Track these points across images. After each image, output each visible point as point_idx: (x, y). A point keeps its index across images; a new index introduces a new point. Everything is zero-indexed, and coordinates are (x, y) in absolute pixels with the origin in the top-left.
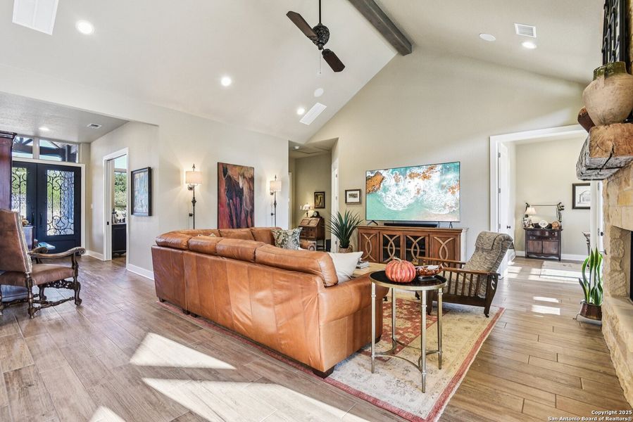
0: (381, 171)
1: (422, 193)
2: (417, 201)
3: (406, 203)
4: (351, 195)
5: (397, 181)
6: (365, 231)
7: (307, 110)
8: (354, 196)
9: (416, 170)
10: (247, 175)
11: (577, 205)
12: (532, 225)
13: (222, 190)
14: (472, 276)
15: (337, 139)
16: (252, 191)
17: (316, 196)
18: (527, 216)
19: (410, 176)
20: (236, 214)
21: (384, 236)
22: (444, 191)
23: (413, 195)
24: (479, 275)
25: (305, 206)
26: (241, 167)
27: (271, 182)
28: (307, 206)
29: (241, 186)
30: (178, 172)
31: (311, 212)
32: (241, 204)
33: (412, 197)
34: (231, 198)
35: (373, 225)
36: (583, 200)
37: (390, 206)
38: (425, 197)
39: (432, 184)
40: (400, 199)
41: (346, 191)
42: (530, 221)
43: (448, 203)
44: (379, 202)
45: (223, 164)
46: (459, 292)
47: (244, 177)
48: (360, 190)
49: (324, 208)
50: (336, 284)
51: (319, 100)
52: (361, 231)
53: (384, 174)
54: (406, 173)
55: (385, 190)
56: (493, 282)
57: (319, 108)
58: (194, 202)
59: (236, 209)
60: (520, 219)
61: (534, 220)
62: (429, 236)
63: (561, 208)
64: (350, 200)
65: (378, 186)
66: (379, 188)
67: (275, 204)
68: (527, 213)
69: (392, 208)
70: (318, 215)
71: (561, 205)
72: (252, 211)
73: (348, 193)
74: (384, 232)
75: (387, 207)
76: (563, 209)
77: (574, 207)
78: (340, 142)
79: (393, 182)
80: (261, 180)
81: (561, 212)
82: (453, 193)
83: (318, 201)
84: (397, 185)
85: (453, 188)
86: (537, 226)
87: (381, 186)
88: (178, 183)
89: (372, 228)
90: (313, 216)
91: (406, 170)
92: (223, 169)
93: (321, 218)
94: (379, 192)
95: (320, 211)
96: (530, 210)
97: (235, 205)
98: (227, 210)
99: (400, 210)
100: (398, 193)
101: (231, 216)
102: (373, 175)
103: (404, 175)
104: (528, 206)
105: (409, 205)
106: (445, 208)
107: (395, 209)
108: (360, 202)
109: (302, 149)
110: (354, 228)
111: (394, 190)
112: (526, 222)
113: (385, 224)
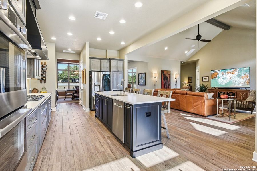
0: (217, 71)
1: (232, 79)
2: (230, 82)
3: (226, 82)
4: (204, 79)
5: (223, 74)
6: (211, 91)
7: (188, 52)
8: (206, 79)
9: (229, 71)
10: (169, 73)
13: (162, 78)
14: (246, 102)
15: (199, 59)
16: (170, 78)
17: (189, 78)
19: (227, 73)
20: (166, 85)
21: (218, 92)
22: (240, 78)
23: (228, 79)
24: (249, 102)
25: (184, 82)
26: (167, 71)
27: (176, 75)
28: (185, 82)
29: (167, 76)
30: (152, 73)
31: (187, 84)
32: (167, 82)
33: (228, 80)
34: (164, 80)
35: (213, 88)
37: (220, 83)
38: (233, 80)
39: (236, 75)
40: (224, 81)
41: (202, 77)
43: (241, 82)
44: (216, 82)
45: (162, 70)
46: (242, 107)
47: (168, 74)
48: (208, 77)
49: (192, 82)
50: (208, 99)
51: (193, 48)
52: (210, 90)
53: (218, 72)
54: (226, 72)
55: (219, 78)
56: (254, 104)
57: (193, 50)
58: (156, 81)
59: (166, 83)
62: (236, 92)
64: (204, 80)
65: (216, 76)
66: (216, 77)
67: (177, 82)
69: (221, 84)
70: (190, 85)
72: (170, 84)
73: (203, 78)
74: (218, 91)
75: (219, 83)
78: (200, 61)
79: (221, 75)
80: (172, 74)
82: (243, 79)
83: (189, 80)
84: (223, 76)
85: (243, 77)
87: (217, 76)
88: (152, 76)
89: (213, 89)
90: (188, 86)
91: (226, 70)
92: (163, 72)
93: (191, 86)
94: (216, 78)
95: (191, 84)
97: (165, 82)
98: (163, 83)
99: (224, 84)
100: (223, 79)
101: (164, 85)
102: (214, 72)
103: (225, 72)
105: (227, 83)
106: (240, 84)
107: (222, 84)
108: (208, 81)
109: (184, 63)
110: (206, 90)
111: (222, 78)
113: (219, 88)
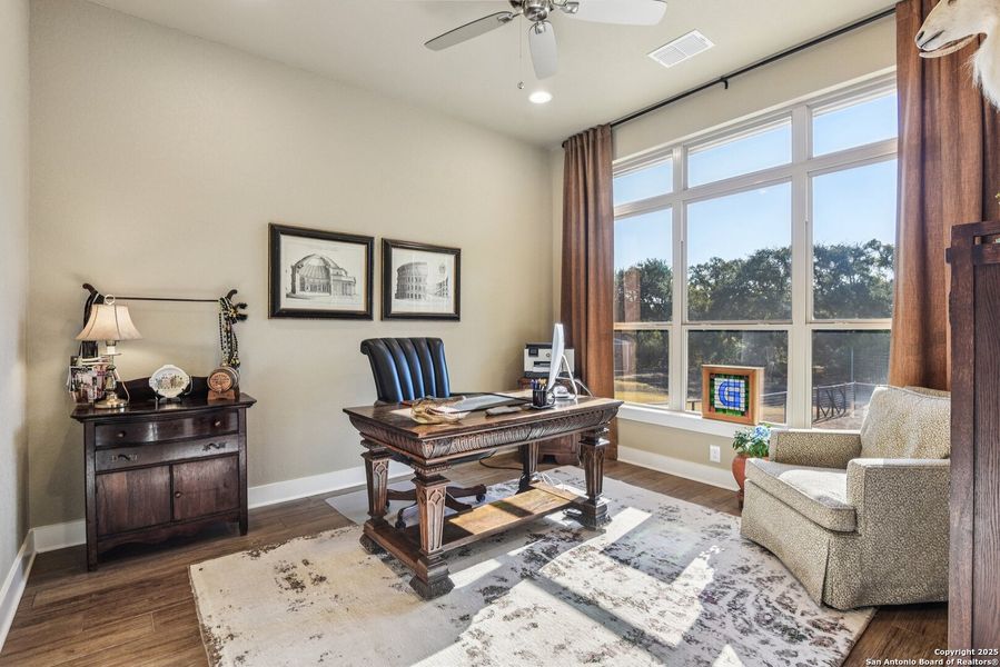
11: (286, 303)
12: (119, 390)
18: (90, 348)
36: (303, 289)
42: (108, 372)
60: (54, 366)
61: (128, 364)
63: (233, 312)
68: (88, 333)
71: (235, 300)
76: (243, 318)
77: (276, 312)
81: (237, 327)
86: (139, 393)
96: (105, 319)
104: (95, 298)
112: (86, 378)
